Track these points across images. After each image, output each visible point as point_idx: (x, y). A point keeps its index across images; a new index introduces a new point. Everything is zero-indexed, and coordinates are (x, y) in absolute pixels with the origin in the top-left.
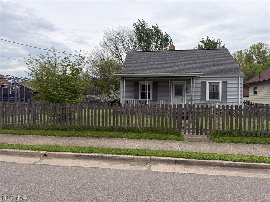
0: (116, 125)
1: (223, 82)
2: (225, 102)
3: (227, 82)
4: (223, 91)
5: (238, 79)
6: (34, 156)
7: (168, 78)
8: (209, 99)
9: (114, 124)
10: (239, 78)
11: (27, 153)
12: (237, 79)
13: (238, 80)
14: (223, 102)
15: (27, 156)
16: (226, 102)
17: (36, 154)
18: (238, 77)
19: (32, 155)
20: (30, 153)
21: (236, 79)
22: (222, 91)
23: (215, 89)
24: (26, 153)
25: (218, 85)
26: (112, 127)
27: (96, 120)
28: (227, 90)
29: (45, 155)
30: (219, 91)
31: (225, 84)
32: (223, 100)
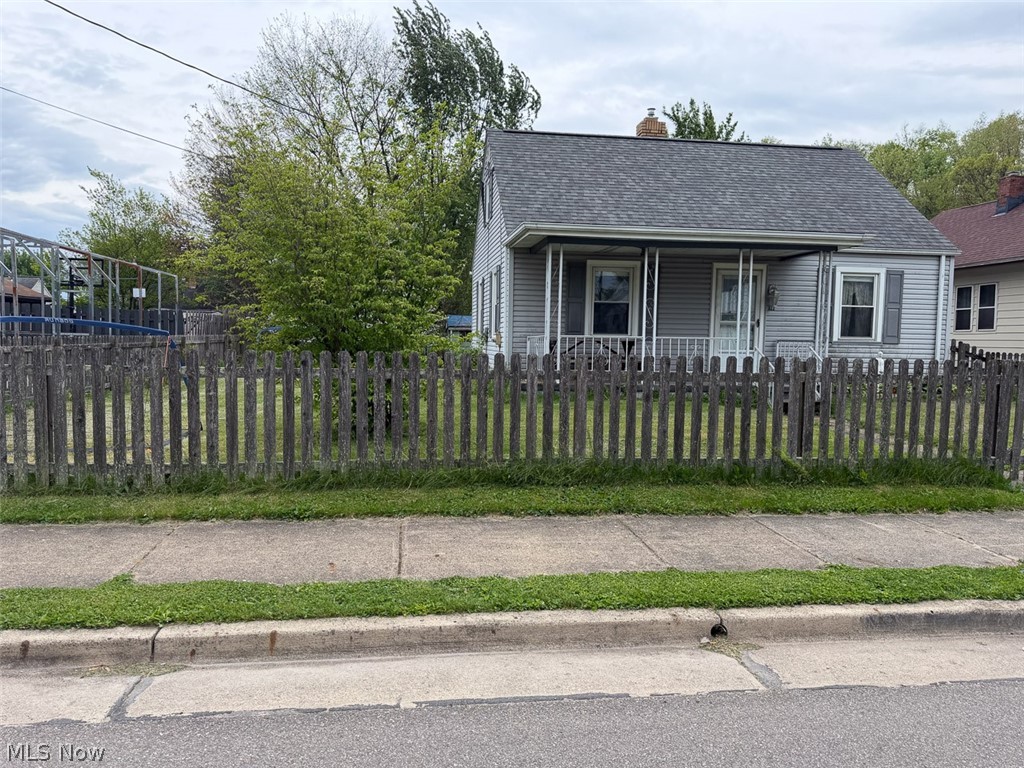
0: (752, 455)
1: (889, 273)
2: (892, 346)
3: (901, 274)
4: (889, 306)
5: (939, 265)
6: (660, 640)
7: (736, 251)
8: (842, 335)
9: (744, 452)
10: (943, 258)
11: (619, 630)
12: (936, 262)
13: (936, 267)
14: (887, 346)
15: (621, 644)
16: (896, 346)
17: (673, 626)
18: (939, 257)
19: (651, 638)
20: (637, 625)
21: (931, 264)
22: (885, 306)
23: (858, 299)
24: (615, 626)
25: (871, 285)
26: (736, 463)
27: (663, 433)
28: (900, 303)
29: (718, 631)
30: (874, 306)
31: (895, 280)
32: (887, 340)
